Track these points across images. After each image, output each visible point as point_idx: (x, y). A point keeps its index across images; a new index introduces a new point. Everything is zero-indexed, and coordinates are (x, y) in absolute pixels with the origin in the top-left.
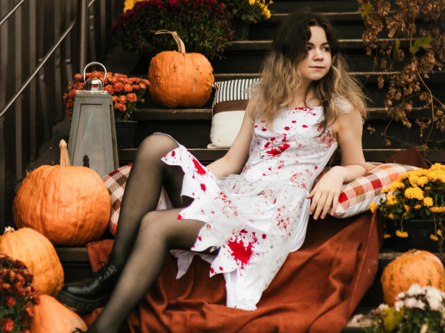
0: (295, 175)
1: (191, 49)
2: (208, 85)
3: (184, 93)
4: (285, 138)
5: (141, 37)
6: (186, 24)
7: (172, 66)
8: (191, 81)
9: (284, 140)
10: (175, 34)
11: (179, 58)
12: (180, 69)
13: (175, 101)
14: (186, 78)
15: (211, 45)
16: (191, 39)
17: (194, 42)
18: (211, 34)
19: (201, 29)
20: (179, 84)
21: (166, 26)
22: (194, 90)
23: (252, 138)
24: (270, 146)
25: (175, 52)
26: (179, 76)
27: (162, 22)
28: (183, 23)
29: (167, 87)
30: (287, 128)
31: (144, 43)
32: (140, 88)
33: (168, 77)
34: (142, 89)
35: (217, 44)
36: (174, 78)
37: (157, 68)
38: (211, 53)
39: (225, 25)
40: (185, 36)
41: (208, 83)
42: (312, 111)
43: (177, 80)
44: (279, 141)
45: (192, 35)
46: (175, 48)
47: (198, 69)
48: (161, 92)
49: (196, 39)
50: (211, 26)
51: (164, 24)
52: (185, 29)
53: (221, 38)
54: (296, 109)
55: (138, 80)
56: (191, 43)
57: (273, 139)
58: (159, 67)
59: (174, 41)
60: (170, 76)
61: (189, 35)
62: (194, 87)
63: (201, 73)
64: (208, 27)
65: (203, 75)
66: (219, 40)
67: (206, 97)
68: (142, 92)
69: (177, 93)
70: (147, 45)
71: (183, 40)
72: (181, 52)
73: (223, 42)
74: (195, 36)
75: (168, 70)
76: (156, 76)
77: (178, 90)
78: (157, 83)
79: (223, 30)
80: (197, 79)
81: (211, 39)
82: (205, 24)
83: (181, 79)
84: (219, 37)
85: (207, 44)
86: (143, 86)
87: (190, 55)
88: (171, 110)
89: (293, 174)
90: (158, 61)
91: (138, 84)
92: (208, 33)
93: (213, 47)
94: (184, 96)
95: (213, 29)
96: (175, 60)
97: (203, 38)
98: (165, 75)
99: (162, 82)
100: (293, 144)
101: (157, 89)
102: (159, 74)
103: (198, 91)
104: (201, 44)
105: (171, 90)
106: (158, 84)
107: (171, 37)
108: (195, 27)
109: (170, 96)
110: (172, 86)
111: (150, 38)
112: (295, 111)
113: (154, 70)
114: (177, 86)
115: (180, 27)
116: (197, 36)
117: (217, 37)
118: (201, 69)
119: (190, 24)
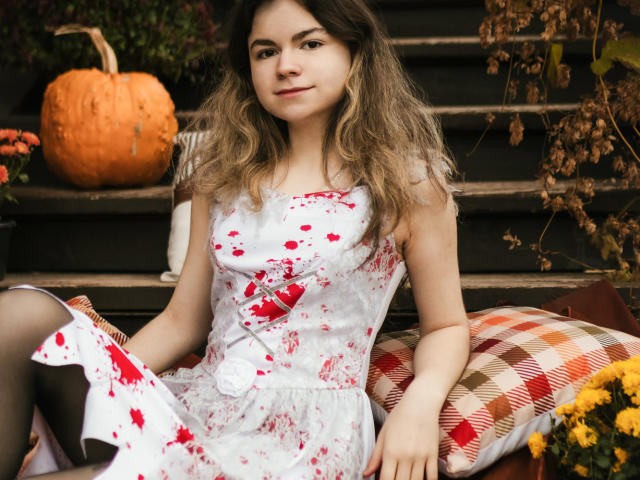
0: (327, 363)
1: (129, 63)
2: (164, 141)
3: (114, 158)
4: (291, 269)
5: (29, 40)
6: (120, 13)
7: (87, 103)
8: (129, 133)
9: (288, 276)
10: (96, 33)
11: (102, 87)
12: (104, 108)
13: (95, 174)
14: (117, 126)
15: (171, 53)
16: (130, 42)
17: (139, 50)
18: (173, 31)
19: (150, 23)
20: (102, 139)
21: (79, 17)
22: (134, 153)
23: (211, 273)
24: (257, 291)
25: (95, 72)
26: (102, 123)
27: (71, 8)
28: (114, 11)
29: (78, 146)
30: (291, 245)
31: (35, 52)
32: (17, 152)
33: (79, 126)
34: (23, 155)
35: (185, 51)
36: (93, 127)
37: (57, 106)
38: (174, 70)
39: (200, 14)
40: (119, 37)
41: (165, 136)
42: (344, 199)
43: (99, 131)
44: (276, 278)
45: (133, 34)
46: (96, 62)
47: (141, 108)
48: (65, 157)
49: (141, 43)
50: (172, 15)
51: (75, 12)
52: (119, 23)
53: (192, 39)
54: (307, 196)
55: (14, 134)
56: (132, 51)
57: (261, 275)
58: (61, 105)
59: (95, 48)
60: (83, 123)
61: (127, 35)
62: (134, 146)
63: (149, 116)
64: (165, 18)
65: (152, 119)
66: (188, 44)
67: (161, 164)
68: (22, 160)
69: (99, 159)
70: (43, 55)
71: (115, 45)
72: (108, 72)
73: (196, 47)
74: (138, 37)
75: (80, 111)
76: (56, 124)
77: (102, 152)
78: (58, 139)
79: (195, 25)
80: (141, 130)
81: (171, 42)
82: (159, 11)
83: (107, 130)
84: (189, 36)
85: (164, 53)
86: (22, 148)
87: (126, 78)
88: (87, 194)
89: (324, 360)
90: (59, 91)
91: (13, 144)
92: (165, 30)
93: (178, 58)
94: (113, 165)
95: (177, 22)
96: (95, 89)
97: (156, 40)
98: (72, 119)
99: (68, 135)
100: (309, 283)
101: (58, 150)
102: (62, 120)
103: (142, 152)
104: (152, 53)
105: (87, 153)
106: (60, 139)
107: (87, 41)
108: (138, 19)
109: (84, 165)
110: (88, 145)
111: (48, 42)
112: (305, 201)
113: (51, 112)
114: (99, 144)
115: (108, 18)
116: (144, 37)
117: (185, 39)
118: (149, 108)
119: (129, 13)
